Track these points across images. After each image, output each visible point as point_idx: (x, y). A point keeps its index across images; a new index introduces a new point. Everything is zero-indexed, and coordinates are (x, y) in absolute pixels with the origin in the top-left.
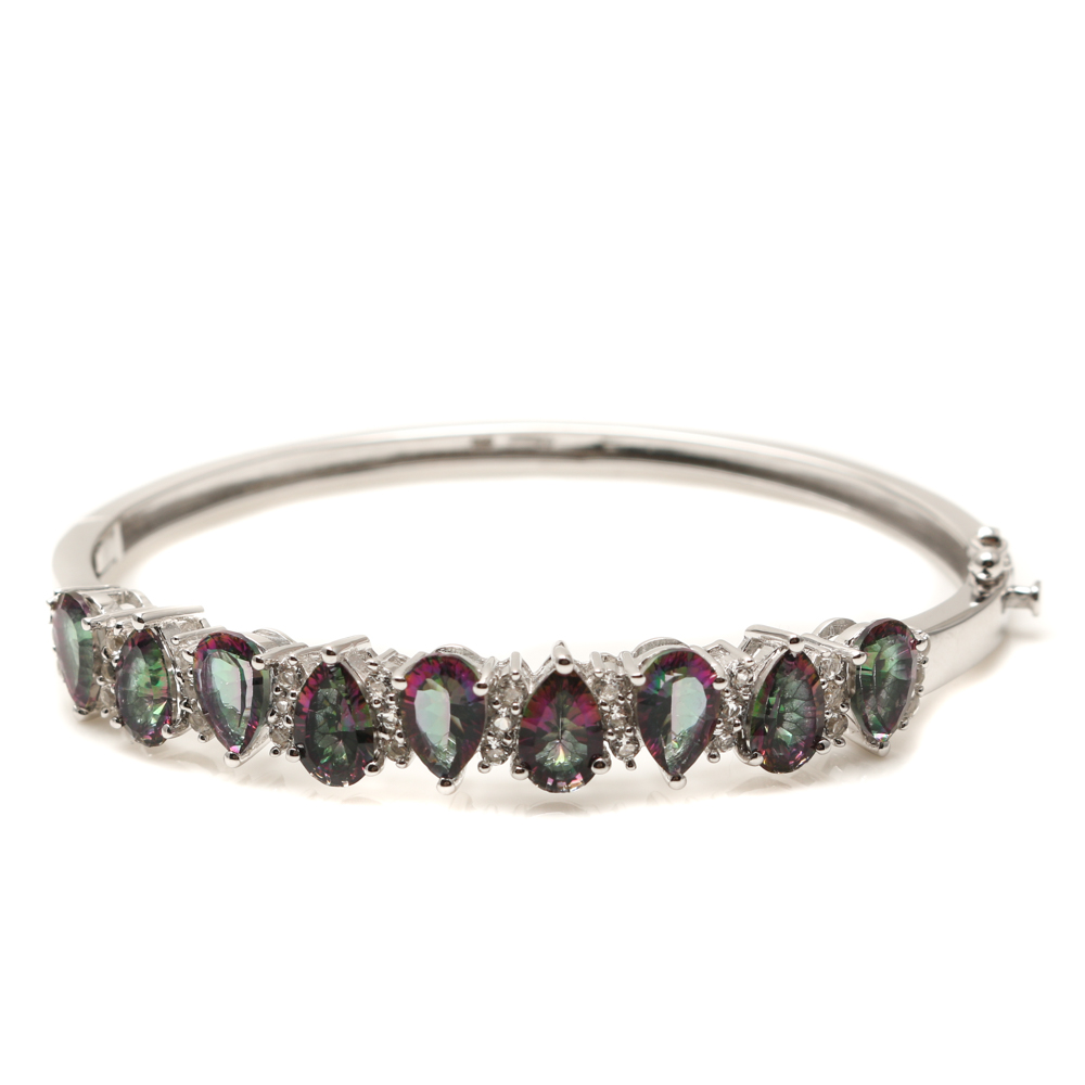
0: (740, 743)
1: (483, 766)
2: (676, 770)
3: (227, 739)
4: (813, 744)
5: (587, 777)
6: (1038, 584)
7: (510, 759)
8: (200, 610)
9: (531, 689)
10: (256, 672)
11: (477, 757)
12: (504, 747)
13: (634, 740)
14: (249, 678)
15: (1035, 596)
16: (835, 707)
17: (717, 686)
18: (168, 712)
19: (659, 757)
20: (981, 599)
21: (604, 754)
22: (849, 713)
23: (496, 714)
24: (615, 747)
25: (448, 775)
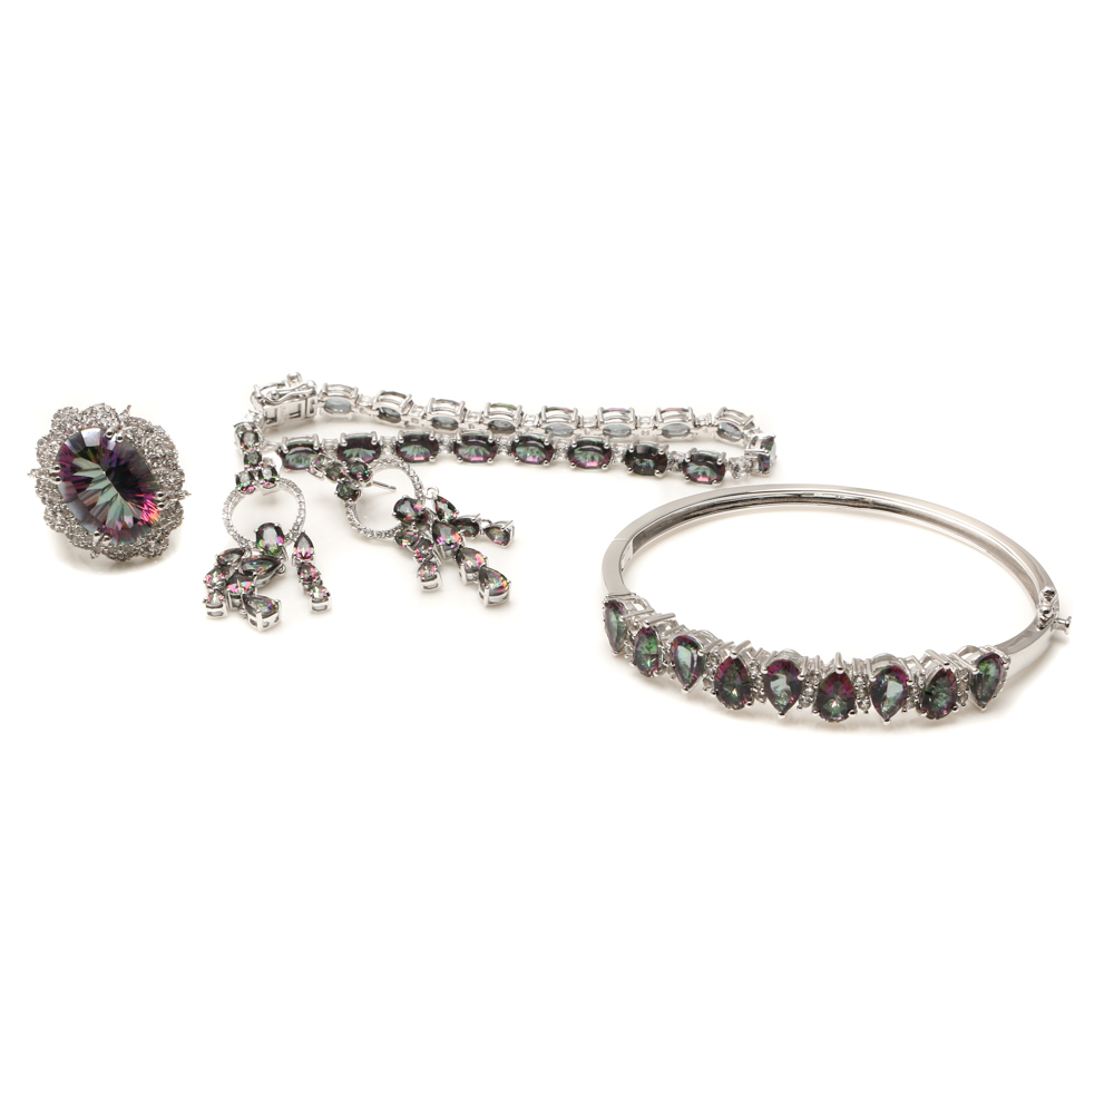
0: (917, 706)
1: (798, 707)
2: (887, 716)
3: (683, 680)
4: (951, 706)
5: (846, 717)
6: (1070, 618)
7: (812, 705)
8: (674, 616)
9: (824, 676)
10: (699, 657)
11: (797, 703)
12: (808, 700)
13: (869, 703)
14: (695, 657)
15: (1068, 626)
16: (964, 690)
17: (909, 684)
18: (656, 663)
19: (879, 711)
20: (1041, 628)
21: (854, 708)
22: (969, 692)
23: (807, 687)
24: (860, 704)
25: (784, 710)
